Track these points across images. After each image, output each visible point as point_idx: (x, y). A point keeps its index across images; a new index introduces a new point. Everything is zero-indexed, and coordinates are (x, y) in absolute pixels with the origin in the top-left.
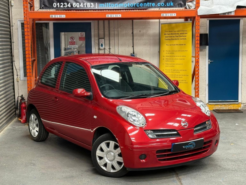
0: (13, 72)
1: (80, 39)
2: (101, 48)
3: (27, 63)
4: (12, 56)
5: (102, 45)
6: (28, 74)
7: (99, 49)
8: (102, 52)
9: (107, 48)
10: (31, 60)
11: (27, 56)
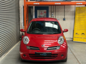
0: (19, 24)
1: (45, 12)
2: (52, 16)
3: (25, 21)
4: (19, 18)
5: (53, 15)
6: (25, 25)
7: (51, 16)
8: (52, 17)
9: (54, 16)
10: (26, 20)
11: (25, 18)
